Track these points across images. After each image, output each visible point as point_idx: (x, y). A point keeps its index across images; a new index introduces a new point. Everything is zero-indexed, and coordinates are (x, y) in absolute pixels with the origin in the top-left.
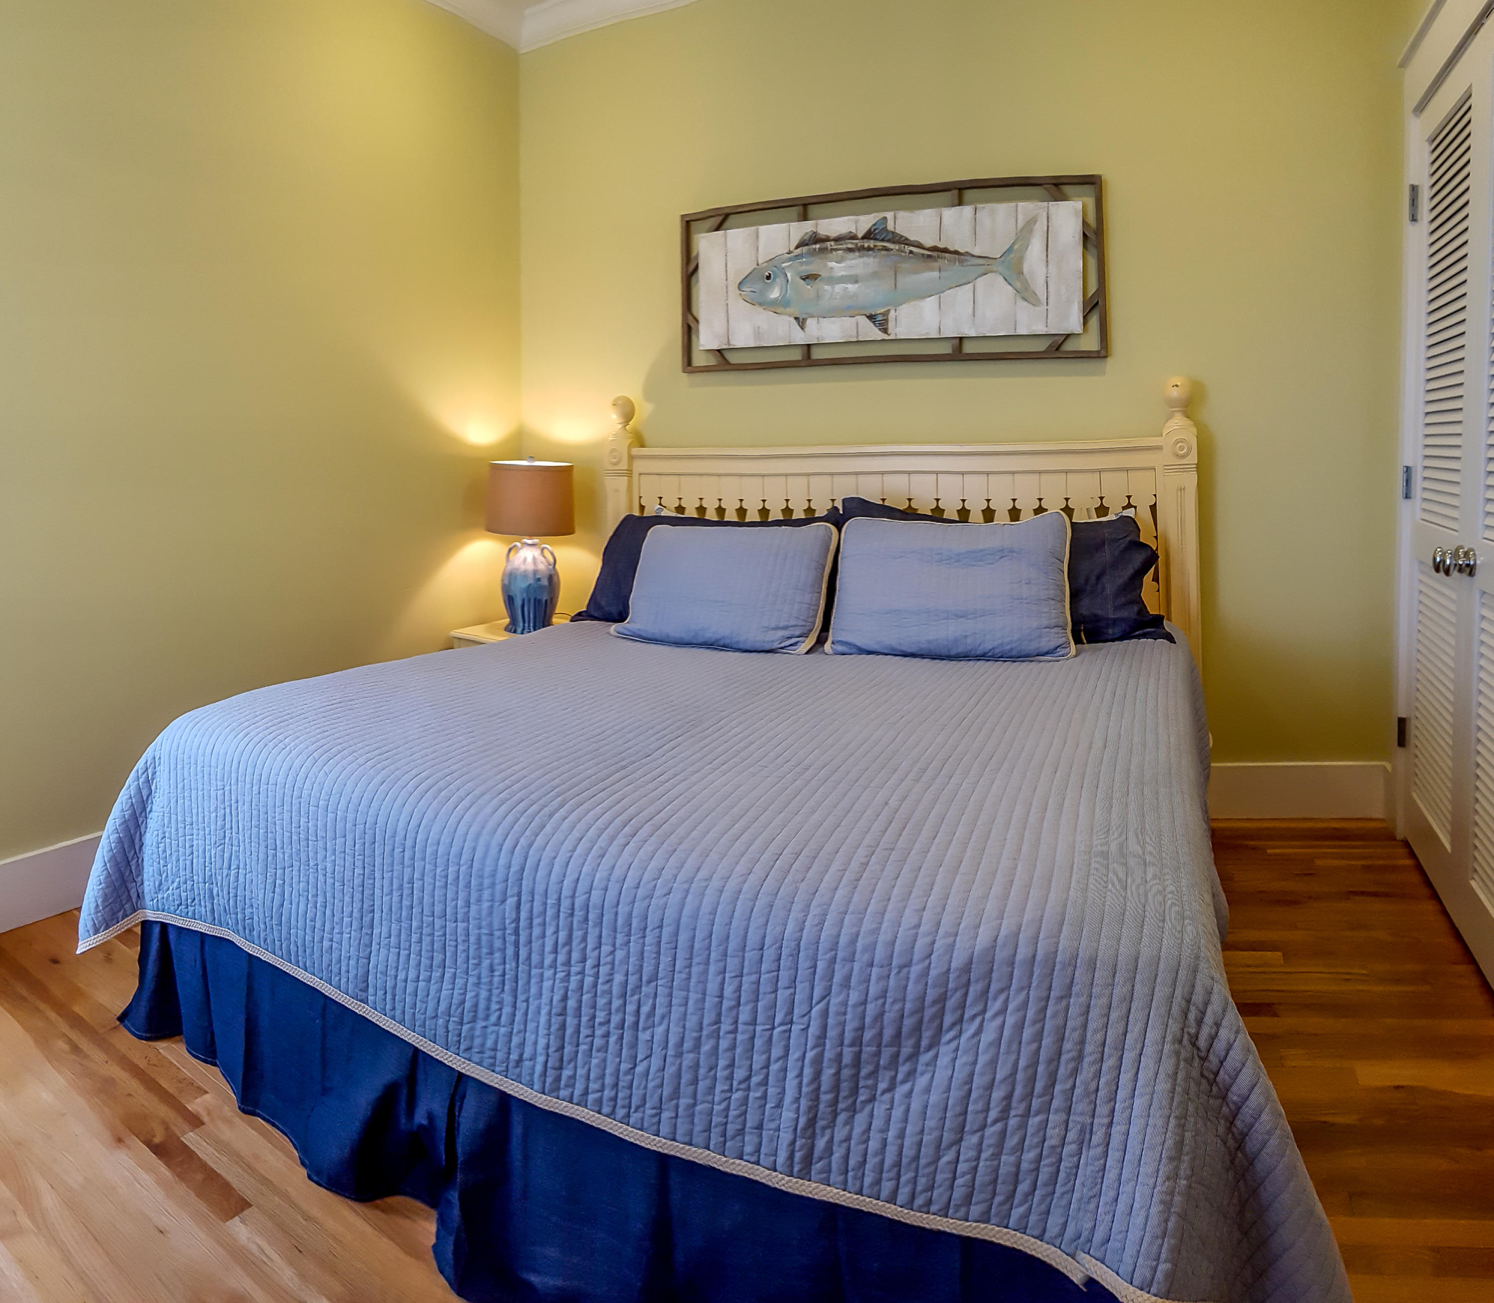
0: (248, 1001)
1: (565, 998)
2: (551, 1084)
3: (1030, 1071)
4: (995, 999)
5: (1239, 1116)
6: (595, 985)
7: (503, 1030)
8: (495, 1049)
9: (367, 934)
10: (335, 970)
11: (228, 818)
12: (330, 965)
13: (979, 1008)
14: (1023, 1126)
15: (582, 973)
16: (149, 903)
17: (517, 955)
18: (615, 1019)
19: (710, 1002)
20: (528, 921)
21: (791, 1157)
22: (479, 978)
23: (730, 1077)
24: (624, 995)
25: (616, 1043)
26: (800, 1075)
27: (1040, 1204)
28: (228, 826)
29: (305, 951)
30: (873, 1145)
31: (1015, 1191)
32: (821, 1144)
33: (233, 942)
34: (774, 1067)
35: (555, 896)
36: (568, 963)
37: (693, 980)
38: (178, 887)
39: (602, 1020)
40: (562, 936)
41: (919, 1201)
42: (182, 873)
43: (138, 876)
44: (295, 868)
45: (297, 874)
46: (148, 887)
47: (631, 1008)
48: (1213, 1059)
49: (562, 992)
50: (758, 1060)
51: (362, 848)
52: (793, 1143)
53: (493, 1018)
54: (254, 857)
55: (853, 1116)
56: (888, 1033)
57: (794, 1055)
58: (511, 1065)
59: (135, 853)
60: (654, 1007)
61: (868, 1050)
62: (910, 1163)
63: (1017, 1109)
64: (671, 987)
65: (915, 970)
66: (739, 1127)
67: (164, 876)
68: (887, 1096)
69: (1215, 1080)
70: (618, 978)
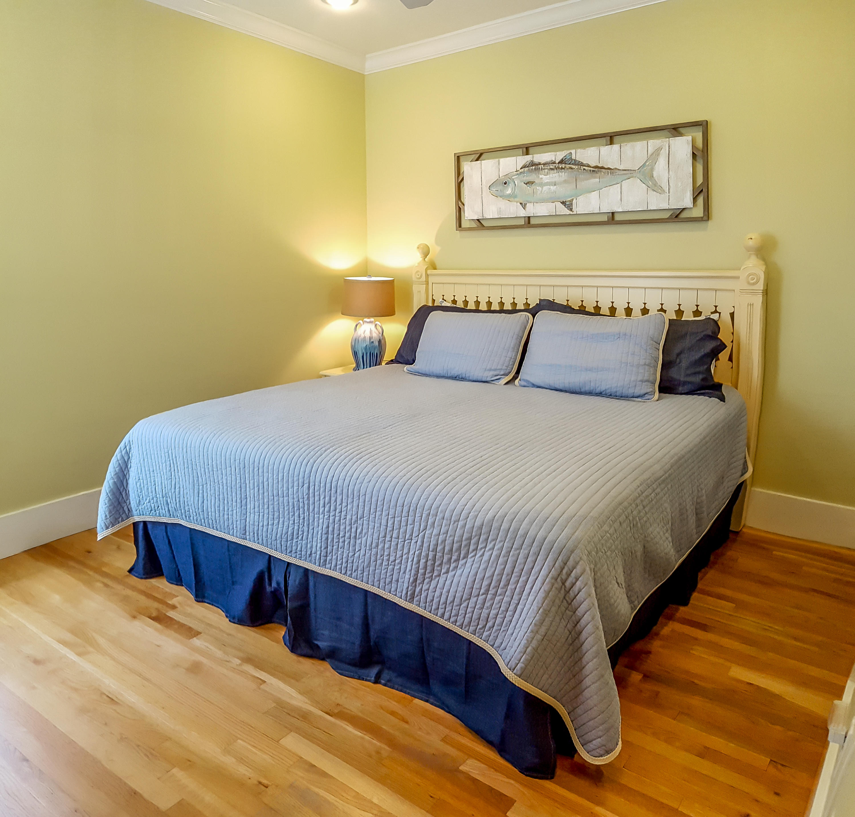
0: (192, 551)
1: (328, 527)
2: (322, 563)
3: (499, 577)
4: (490, 543)
5: (580, 623)
6: (340, 520)
7: (304, 542)
8: (301, 551)
9: (244, 509)
10: (231, 527)
11: (172, 465)
12: (228, 526)
13: (484, 545)
14: (493, 599)
15: (335, 515)
16: (135, 512)
17: (309, 509)
18: (347, 535)
19: (383, 527)
20: (313, 494)
21: (407, 593)
22: (294, 521)
23: (388, 560)
24: (351, 524)
25: (348, 544)
26: (413, 560)
27: (495, 632)
28: (173, 470)
29: (216, 522)
30: (437, 594)
31: (486, 624)
32: (418, 590)
33: (181, 524)
34: (404, 557)
35: (324, 483)
36: (329, 511)
37: (377, 518)
38: (149, 502)
39: (342, 535)
40: (327, 499)
41: (452, 619)
42: (150, 494)
43: (127, 500)
44: (208, 485)
45: (210, 486)
46: (133, 504)
47: (353, 530)
48: (572, 594)
49: (327, 524)
50: (399, 553)
51: (239, 471)
52: (408, 588)
53: (300, 538)
54: (187, 482)
55: (431, 581)
56: (447, 549)
57: (411, 553)
58: (308, 556)
59: (124, 488)
60: (362, 530)
61: (439, 555)
62: (450, 603)
63: (492, 592)
64: (369, 521)
65: (461, 523)
66: (390, 580)
67: (141, 497)
68: (445, 575)
69: (571, 603)
70: (349, 517)
